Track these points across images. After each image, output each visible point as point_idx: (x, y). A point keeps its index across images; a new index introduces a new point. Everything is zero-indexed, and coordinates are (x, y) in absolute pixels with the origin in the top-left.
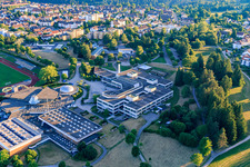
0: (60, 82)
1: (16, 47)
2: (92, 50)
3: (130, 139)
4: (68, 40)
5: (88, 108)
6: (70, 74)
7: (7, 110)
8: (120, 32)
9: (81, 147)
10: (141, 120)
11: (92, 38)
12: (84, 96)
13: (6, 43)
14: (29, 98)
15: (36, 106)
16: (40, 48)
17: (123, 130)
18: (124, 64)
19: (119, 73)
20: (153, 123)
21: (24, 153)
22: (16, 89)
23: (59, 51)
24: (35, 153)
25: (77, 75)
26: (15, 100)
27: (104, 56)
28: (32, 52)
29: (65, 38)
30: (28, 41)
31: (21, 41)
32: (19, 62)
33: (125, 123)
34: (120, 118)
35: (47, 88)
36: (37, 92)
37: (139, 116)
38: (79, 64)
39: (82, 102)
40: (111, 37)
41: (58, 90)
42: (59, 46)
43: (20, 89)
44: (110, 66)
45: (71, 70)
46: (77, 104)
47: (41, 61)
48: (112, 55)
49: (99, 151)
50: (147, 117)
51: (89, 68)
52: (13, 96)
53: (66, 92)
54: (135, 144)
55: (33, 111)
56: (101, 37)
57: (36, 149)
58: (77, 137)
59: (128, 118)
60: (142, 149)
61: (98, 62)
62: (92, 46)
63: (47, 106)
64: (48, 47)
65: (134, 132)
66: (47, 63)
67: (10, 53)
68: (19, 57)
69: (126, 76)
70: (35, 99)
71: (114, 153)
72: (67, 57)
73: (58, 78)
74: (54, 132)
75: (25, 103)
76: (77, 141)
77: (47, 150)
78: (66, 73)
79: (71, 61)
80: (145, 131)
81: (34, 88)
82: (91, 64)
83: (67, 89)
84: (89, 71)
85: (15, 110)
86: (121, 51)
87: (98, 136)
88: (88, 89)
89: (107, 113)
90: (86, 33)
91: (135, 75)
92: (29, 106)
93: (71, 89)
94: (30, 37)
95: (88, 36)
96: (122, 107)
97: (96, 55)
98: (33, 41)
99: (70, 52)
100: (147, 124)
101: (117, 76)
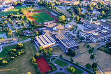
0: (66, 23)
1: (51, 7)
2: (82, 11)
3: (90, 51)
4: (72, 6)
5: (75, 35)
6: (70, 20)
7: (44, 31)
8: (95, 4)
9: (70, 50)
10: (97, 44)
11: (82, 6)
12: (74, 30)
13: (48, 5)
14: (53, 27)
15: (55, 31)
16: (61, 8)
17: (88, 47)
18: (94, 18)
19: (91, 22)
20: (102, 46)
21: (48, 48)
23: (68, 10)
24: (52, 49)
25: (73, 21)
26: (48, 27)
27: (86, 14)
28: (57, 9)
29: (71, 5)
30: (56, 5)
31: (54, 4)
32: (52, 13)
33: (90, 44)
34: (88, 41)
35: (60, 24)
36: (56, 26)
37: (97, 42)
38: (75, 16)
39: (73, 32)
40: (91, 6)
41: (64, 26)
42: (68, 8)
43: (50, 23)
44: (88, 19)
45: (71, 18)
46: (71, 33)
47: (60, 13)
48: (90, 13)
49: (76, 53)
50: (100, 43)
51: (78, 18)
52: (48, 26)
53: (67, 27)
54: (92, 54)
55: (54, 33)
56: (86, 5)
57: (52, 48)
58: (69, 46)
59: (91, 42)
60: (95, 56)
61: (83, 16)
62: (82, 9)
63: (59, 31)
64: (64, 8)
65: (93, 49)
66: (62, 14)
67: (49, 9)
68: (52, 11)
69: (94, 24)
70: (55, 28)
71: (82, 56)
72: (70, 12)
73: (65, 21)
74: (60, 42)
75: (51, 29)
76: (68, 48)
77: (56, 49)
78: (69, 19)
79: (72, 14)
80: (98, 49)
81: (56, 24)
82: (80, 17)
83: (68, 26)
84: (78, 20)
85: (47, 32)
86: (94, 12)
87: (77, 47)
88: (77, 27)
89: (82, 38)
90: (80, 3)
91: (99, 24)
92: (52, 31)
93: (70, 26)
94: (57, 3)
95: (81, 4)
96: (89, 37)
97: (82, 13)
98: (58, 5)
99: (72, 11)
100: (100, 46)
101: (90, 23)
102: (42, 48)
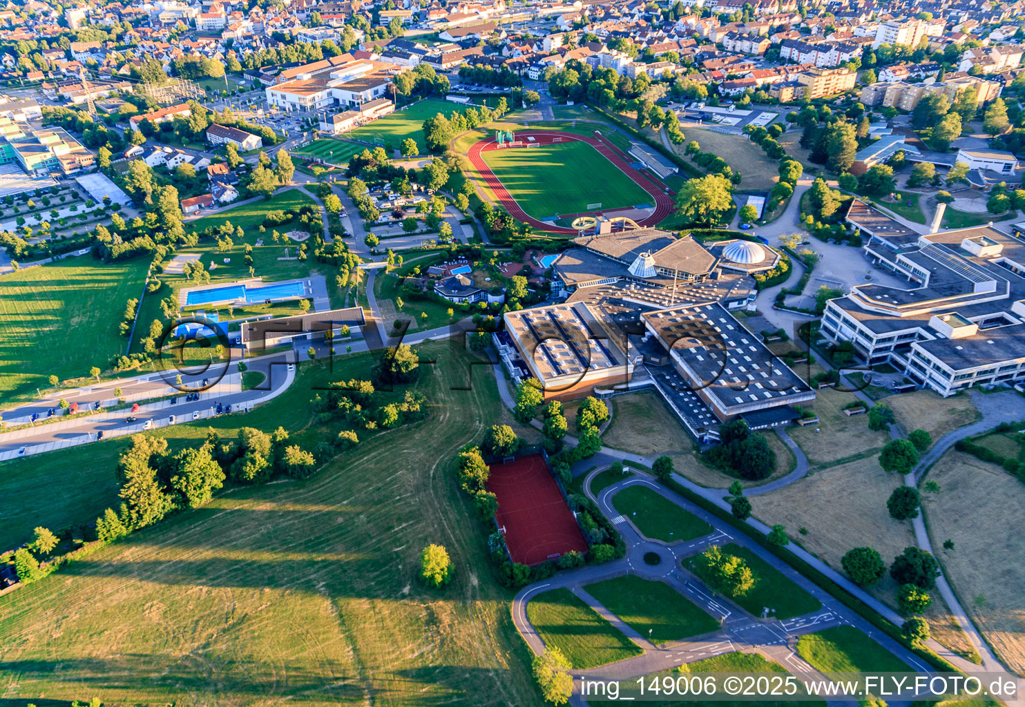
0: (732, 228)
1: (639, 108)
2: (865, 142)
3: (894, 459)
4: (795, 103)
5: (786, 323)
6: (767, 209)
7: (570, 278)
8: (987, 91)
9: (733, 432)
10: (960, 405)
11: (878, 105)
12: (788, 285)
13: (620, 94)
14: (631, 257)
15: (642, 283)
16: (706, 118)
17: (883, 421)
18: (963, 204)
19: (933, 232)
20: (1003, 429)
21: (577, 401)
22: (606, 227)
23: (757, 136)
24: (604, 410)
25: (789, 217)
26: (597, 255)
27: (899, 167)
28: (680, 126)
29: (787, 95)
30: (678, 95)
31: (660, 90)
32: (639, 153)
33: (901, 404)
34: (886, 379)
35: (687, 238)
36: (657, 245)
37: (959, 394)
38: (805, 183)
39: (779, 303)
40: (945, 105)
41: (717, 252)
42: (763, 120)
43: (617, 228)
44: (909, 206)
45: (775, 198)
46: (762, 303)
47: (698, 157)
48: (928, 167)
49: (782, 460)
50: (985, 404)
51: (832, 198)
52: (596, 244)
53: (738, 262)
54: (911, 481)
55: (632, 294)
56: (908, 104)
57: (612, 401)
58: (730, 403)
59: (914, 386)
60: (933, 504)
61: (872, 186)
62: (868, 129)
63: (674, 288)
64: (728, 117)
65: (920, 440)
66: (712, 165)
67: (621, 125)
68: (641, 138)
69: (956, 248)
70: (647, 264)
71: (827, 483)
72: (775, 155)
73: (727, 215)
74: (671, 367)
75: (618, 268)
76: (726, 411)
77: (637, 411)
78: (755, 205)
79: (784, 171)
80: (961, 447)
81: (655, 233)
82: (844, 187)
83: (743, 253)
84: (829, 209)
85: (589, 283)
86: (966, 160)
87: (795, 415)
88: (809, 264)
89: (847, 353)
90: (863, 83)
91: (994, 252)
92: (626, 280)
93: (756, 256)
94: (685, 83)
95: (867, 95)
96: (903, 349)
97: (870, 162)
98: (690, 96)
99: (790, 142)
100: (980, 427)
101: (924, 241)
102: (536, 396)
